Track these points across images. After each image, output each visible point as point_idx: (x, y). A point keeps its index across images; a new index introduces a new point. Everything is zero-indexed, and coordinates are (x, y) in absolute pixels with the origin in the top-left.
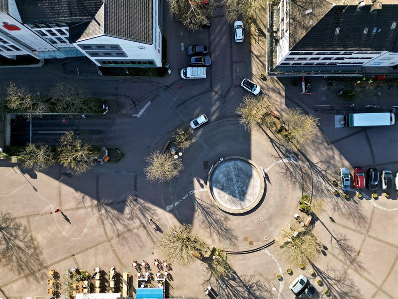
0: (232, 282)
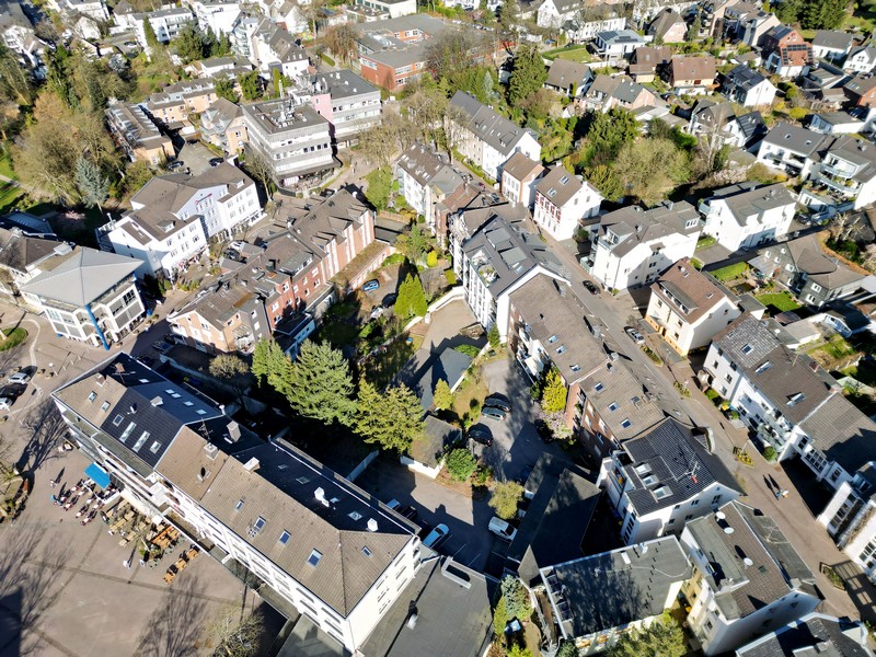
0: (41, 441)
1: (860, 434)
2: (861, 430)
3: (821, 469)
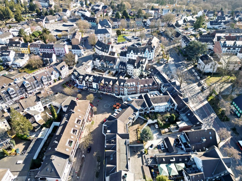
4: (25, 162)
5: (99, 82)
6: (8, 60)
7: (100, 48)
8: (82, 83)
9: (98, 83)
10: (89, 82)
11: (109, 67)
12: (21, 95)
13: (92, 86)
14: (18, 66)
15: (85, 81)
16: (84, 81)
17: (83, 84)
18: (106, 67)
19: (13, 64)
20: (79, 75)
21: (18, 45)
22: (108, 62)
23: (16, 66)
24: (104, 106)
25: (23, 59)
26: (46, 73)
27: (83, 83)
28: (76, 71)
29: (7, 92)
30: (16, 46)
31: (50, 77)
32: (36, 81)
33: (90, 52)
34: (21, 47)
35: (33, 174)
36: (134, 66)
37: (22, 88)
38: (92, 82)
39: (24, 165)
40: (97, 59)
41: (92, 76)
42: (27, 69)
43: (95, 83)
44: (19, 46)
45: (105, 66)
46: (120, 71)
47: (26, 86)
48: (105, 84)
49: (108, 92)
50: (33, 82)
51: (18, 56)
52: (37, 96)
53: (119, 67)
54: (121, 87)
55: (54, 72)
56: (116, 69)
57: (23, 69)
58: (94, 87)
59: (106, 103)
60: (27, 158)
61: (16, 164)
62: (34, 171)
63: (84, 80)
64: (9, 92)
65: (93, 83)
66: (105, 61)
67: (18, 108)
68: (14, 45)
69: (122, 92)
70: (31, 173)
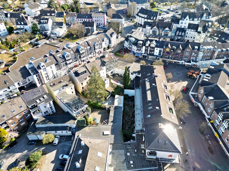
1: (20, 72)
2: (19, 71)
3: (27, 82)
4: (112, 133)
5: (164, 47)
6: (45, 29)
7: (146, 16)
8: (140, 50)
9: (162, 47)
10: (151, 47)
11: (163, 35)
12: (75, 62)
13: (153, 52)
14: (57, 36)
15: (146, 47)
16: (144, 47)
17: (142, 51)
18: (159, 35)
19: (52, 33)
20: (137, 40)
21: (53, 14)
22: (162, 29)
23: (55, 35)
24: (174, 74)
25: (61, 28)
26: (97, 39)
27: (142, 49)
28: (131, 37)
29: (64, 57)
30: (51, 15)
31: (101, 44)
32: (89, 47)
33: (129, 23)
34: (56, 17)
35: (130, 148)
36: (196, 31)
37: (77, 54)
38: (154, 48)
39: (113, 136)
40: (147, 26)
41: (154, 41)
42: (68, 38)
43: (159, 49)
44: (55, 16)
45: (157, 34)
46: (177, 38)
47: (80, 52)
48: (172, 49)
49: (174, 59)
50: (87, 48)
51: (56, 25)
52: (101, 60)
53: (176, 33)
54: (194, 52)
55: (105, 39)
56: (171, 36)
57: (63, 38)
58: (155, 54)
59: (175, 72)
60: (113, 128)
61: (103, 135)
62: (129, 144)
63: (145, 45)
64: (66, 56)
65: (156, 48)
66: (158, 27)
67: (85, 72)
68: (49, 14)
69: (194, 58)
70: (126, 146)
